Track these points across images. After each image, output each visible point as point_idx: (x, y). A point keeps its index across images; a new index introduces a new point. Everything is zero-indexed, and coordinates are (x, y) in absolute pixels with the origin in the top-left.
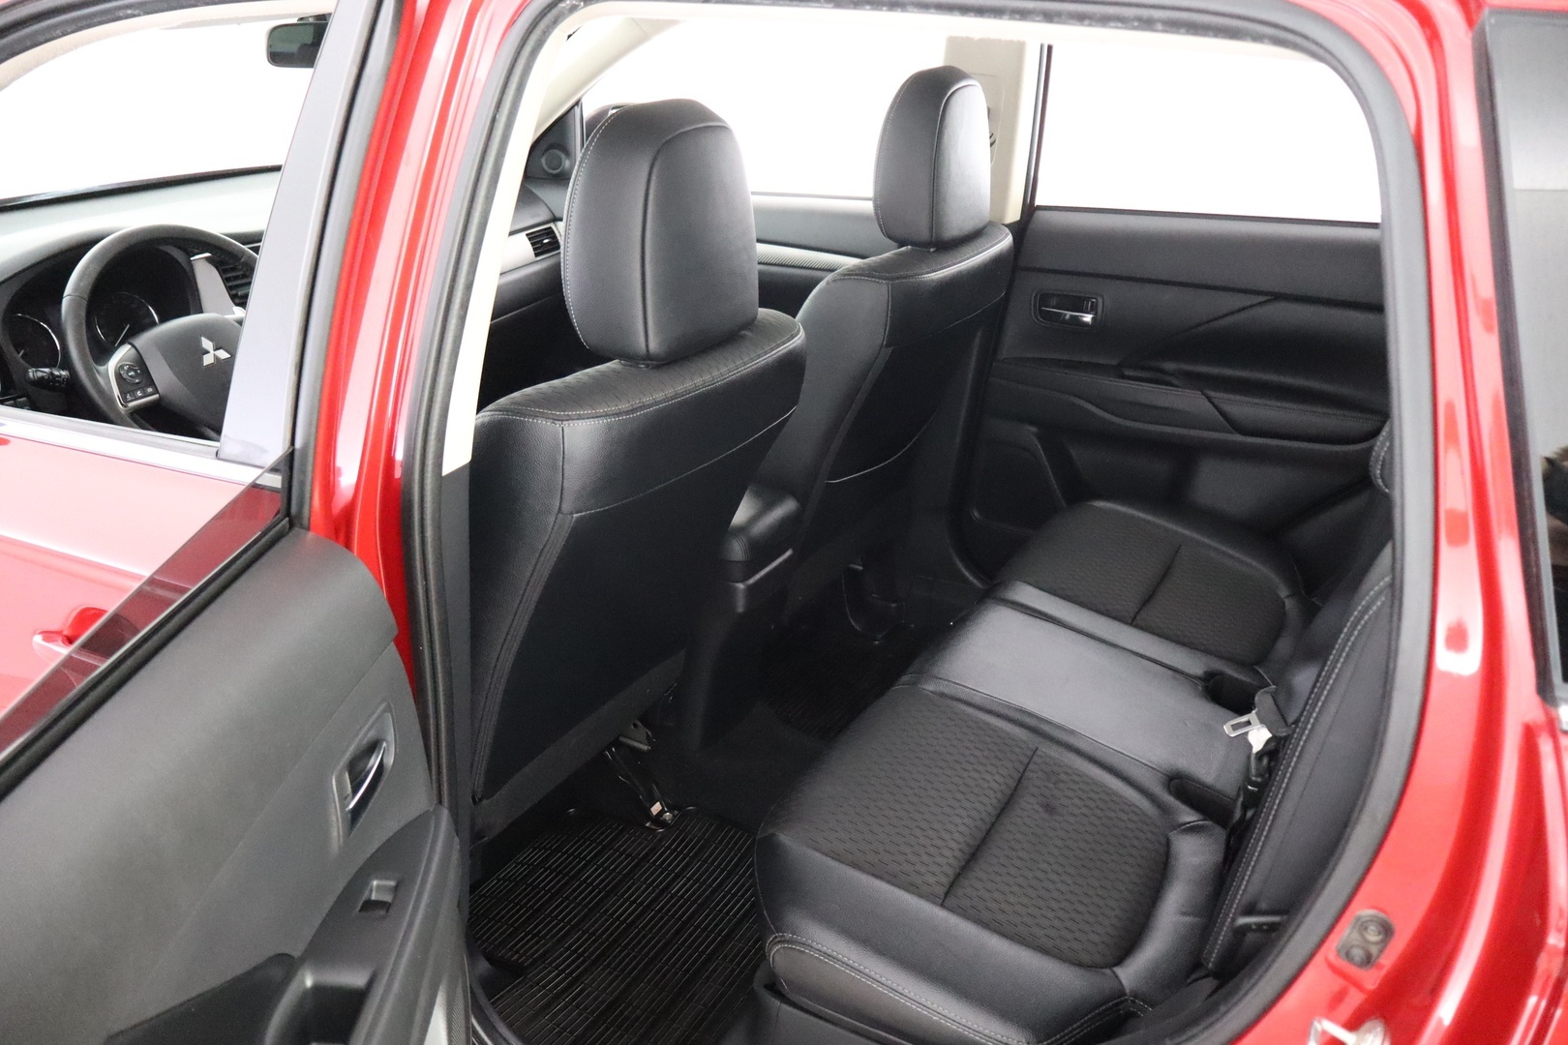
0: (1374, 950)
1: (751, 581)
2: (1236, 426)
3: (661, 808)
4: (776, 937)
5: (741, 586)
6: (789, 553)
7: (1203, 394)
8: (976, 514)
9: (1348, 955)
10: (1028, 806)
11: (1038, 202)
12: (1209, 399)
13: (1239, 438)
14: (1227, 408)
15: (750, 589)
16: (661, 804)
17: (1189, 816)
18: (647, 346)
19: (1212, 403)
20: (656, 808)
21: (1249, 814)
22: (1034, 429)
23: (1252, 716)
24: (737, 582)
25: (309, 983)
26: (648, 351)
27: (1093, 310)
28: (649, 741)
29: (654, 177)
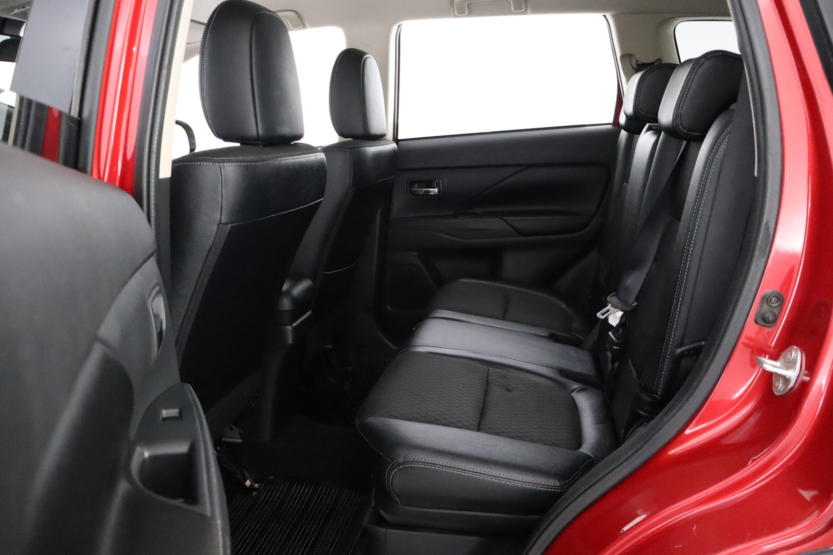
0: (776, 311)
1: (295, 325)
2: (519, 232)
3: (250, 483)
4: (393, 464)
5: (289, 328)
6: (310, 312)
7: (502, 219)
8: (389, 308)
9: (764, 319)
10: (497, 392)
11: (399, 138)
12: (504, 220)
13: (523, 238)
14: (516, 224)
15: (295, 329)
16: (250, 481)
17: (576, 386)
18: (258, 131)
19: (508, 223)
20: (248, 483)
21: (616, 365)
22: (415, 253)
23: (609, 306)
24: (287, 325)
25: (146, 455)
26: (258, 134)
27: (438, 186)
28: (242, 437)
29: (254, 34)
